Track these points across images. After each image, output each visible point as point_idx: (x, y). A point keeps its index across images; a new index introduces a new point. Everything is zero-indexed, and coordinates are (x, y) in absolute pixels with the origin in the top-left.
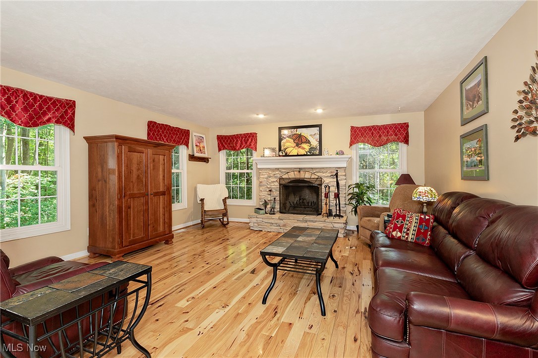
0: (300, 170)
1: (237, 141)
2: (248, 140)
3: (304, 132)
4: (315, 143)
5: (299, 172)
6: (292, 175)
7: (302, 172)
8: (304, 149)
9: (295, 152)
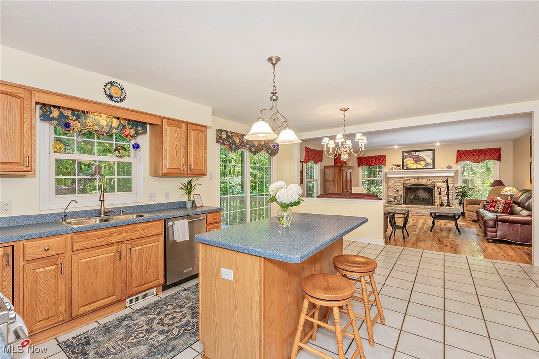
0: (419, 178)
1: (372, 160)
2: (380, 159)
3: (421, 154)
4: (429, 161)
5: (418, 179)
6: (413, 181)
7: (420, 179)
8: (421, 164)
9: (414, 166)
